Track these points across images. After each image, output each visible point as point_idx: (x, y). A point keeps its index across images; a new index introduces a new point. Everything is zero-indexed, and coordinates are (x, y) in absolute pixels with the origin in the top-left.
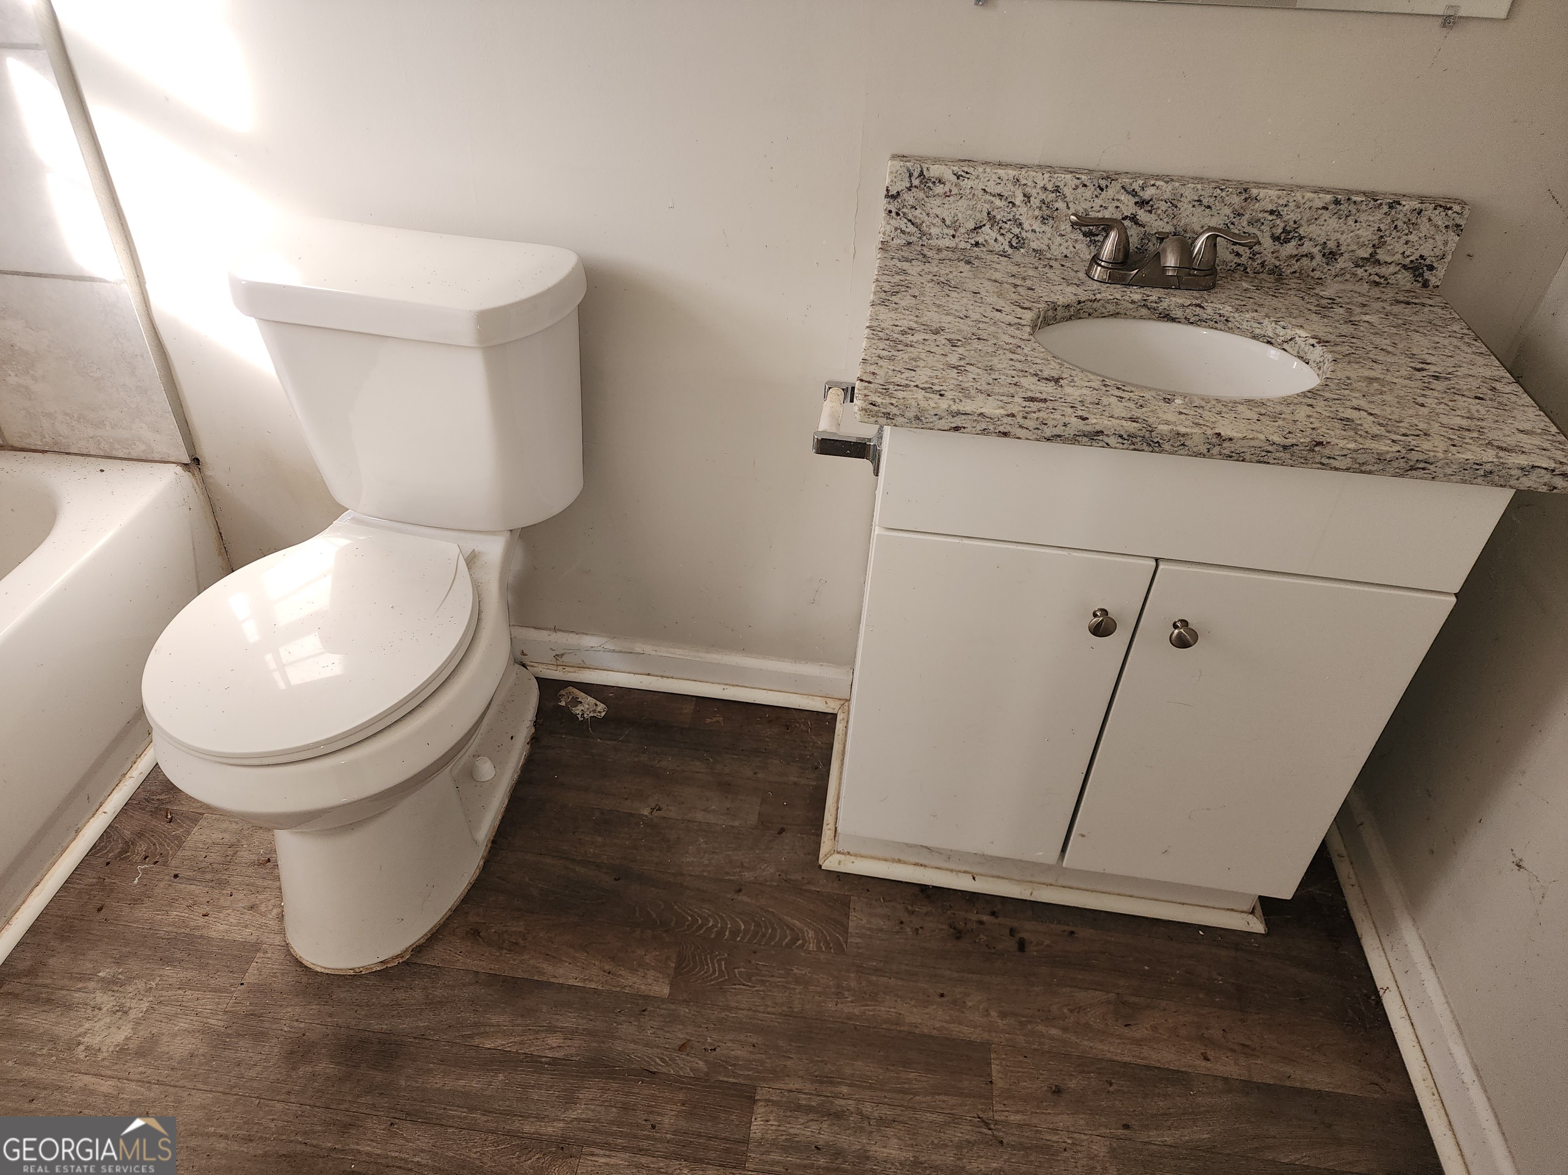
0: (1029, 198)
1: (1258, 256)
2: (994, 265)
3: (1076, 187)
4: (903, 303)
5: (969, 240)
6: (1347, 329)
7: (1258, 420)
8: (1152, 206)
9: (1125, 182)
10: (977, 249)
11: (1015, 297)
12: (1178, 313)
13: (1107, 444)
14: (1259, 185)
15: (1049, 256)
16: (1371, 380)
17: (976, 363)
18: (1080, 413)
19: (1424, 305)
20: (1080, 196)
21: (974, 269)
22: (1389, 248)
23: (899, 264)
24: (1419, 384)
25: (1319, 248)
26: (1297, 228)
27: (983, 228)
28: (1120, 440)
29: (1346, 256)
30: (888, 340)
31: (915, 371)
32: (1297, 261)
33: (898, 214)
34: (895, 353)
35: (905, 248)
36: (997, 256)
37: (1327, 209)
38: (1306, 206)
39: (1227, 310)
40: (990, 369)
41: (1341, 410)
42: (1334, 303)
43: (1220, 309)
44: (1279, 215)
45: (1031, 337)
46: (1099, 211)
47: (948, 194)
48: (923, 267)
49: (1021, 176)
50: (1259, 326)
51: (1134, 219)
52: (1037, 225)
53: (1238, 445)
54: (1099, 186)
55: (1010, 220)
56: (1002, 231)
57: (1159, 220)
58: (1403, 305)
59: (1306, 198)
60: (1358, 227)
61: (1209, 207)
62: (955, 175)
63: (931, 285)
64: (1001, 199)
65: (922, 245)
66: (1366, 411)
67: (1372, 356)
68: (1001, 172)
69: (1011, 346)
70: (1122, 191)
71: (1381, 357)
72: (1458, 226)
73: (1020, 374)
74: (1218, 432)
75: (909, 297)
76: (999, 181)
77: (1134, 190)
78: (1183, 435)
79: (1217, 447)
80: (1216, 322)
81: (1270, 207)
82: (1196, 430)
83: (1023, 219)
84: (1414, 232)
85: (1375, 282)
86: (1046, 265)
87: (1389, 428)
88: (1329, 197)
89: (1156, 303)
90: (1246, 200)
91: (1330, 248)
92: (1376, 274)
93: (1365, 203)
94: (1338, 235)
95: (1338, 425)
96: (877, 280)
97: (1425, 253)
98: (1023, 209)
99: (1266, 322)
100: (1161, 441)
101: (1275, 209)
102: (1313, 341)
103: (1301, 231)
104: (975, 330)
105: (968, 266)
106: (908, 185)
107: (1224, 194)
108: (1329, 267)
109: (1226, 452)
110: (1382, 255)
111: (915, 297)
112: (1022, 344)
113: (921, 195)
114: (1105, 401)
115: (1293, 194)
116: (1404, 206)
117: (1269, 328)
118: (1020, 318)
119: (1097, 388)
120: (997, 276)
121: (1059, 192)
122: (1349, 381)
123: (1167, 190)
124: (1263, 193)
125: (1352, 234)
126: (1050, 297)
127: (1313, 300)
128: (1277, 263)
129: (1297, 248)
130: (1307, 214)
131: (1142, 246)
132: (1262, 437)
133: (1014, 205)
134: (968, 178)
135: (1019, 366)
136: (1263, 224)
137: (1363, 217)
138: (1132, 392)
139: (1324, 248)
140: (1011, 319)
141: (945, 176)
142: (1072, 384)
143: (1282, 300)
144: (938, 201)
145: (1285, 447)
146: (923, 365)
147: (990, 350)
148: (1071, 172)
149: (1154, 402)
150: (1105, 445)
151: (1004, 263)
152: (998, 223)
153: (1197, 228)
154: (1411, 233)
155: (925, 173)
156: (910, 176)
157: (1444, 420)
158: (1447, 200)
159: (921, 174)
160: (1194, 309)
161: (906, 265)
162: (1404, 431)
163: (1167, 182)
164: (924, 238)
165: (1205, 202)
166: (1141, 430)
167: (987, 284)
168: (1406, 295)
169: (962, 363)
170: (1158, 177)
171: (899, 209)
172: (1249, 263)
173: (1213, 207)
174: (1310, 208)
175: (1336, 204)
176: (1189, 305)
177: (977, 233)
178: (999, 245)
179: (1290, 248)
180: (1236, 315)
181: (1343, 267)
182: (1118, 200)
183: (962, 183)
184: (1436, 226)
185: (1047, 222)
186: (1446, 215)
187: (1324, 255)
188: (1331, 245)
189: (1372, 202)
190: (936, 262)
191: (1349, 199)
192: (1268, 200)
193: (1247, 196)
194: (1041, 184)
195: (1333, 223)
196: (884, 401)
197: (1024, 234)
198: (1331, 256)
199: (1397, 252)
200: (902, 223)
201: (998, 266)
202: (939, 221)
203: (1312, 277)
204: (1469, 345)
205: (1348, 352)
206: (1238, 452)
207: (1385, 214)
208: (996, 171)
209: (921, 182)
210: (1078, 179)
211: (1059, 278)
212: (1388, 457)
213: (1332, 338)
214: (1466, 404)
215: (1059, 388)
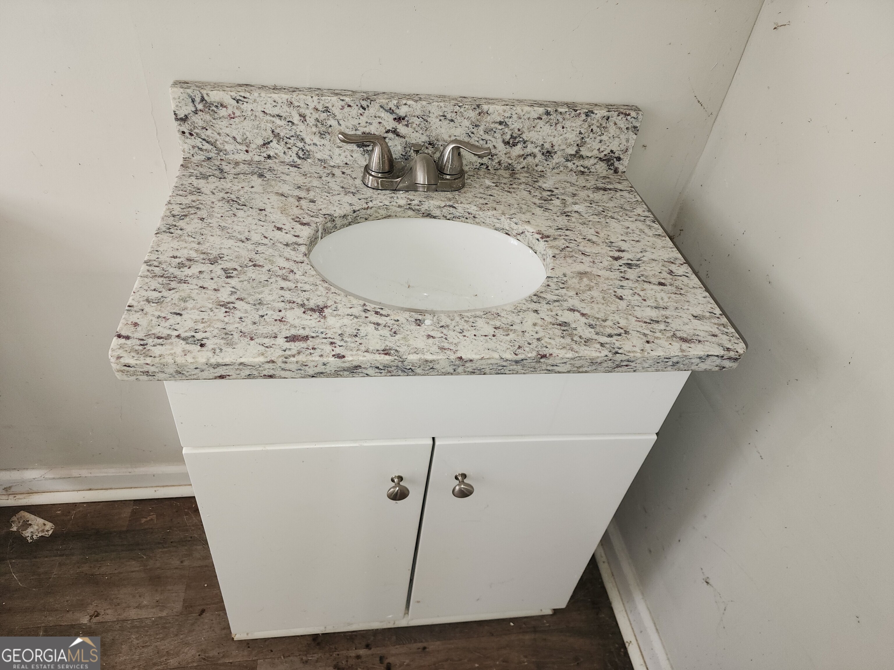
0: (304, 117)
1: (495, 157)
2: (284, 177)
3: (343, 108)
4: (189, 229)
5: (262, 154)
6: (562, 221)
7: (494, 336)
8: (408, 121)
9: (382, 102)
10: (270, 161)
11: (296, 212)
12: (437, 212)
13: (367, 374)
14: (490, 101)
15: (332, 164)
16: (582, 274)
17: (246, 296)
18: (338, 350)
19: (616, 190)
20: (347, 115)
21: (265, 182)
22: (589, 146)
23: (195, 182)
24: (618, 274)
25: (539, 148)
26: (521, 134)
27: (271, 144)
28: (377, 370)
29: (559, 153)
30: (162, 277)
31: (181, 315)
32: (524, 159)
33: (191, 134)
34: (165, 293)
35: (204, 164)
36: (288, 167)
37: (541, 119)
38: (525, 117)
39: (473, 209)
40: (259, 304)
41: (560, 313)
42: (552, 195)
43: (468, 209)
44: (507, 125)
45: (305, 258)
46: (366, 127)
47: (232, 116)
48: (218, 184)
49: (293, 99)
50: (498, 221)
51: (395, 132)
52: (316, 139)
53: (478, 364)
54: (361, 106)
55: (292, 136)
56: (288, 146)
57: (415, 132)
58: (602, 192)
59: (525, 111)
60: (565, 131)
61: (452, 121)
62: (234, 99)
63: (220, 204)
64: (281, 119)
65: (221, 159)
66: (579, 312)
67: (581, 248)
68: (275, 96)
69: (284, 271)
70: (381, 109)
71: (589, 249)
72: (635, 127)
73: (288, 306)
74: (459, 356)
75: (196, 220)
76: (275, 104)
77: (390, 109)
78: (431, 362)
79: (461, 367)
80: (467, 218)
81: (499, 119)
82: (441, 356)
83: (303, 135)
84: (605, 134)
85: (581, 171)
86: (329, 174)
87: (598, 329)
88: (541, 110)
89: (418, 206)
90: (480, 114)
91: (547, 149)
92: (581, 166)
93: (568, 113)
94: (552, 139)
95: (557, 331)
96: (169, 203)
97: (614, 149)
98: (302, 127)
99: (503, 218)
100: (413, 368)
101: (502, 121)
102: (539, 236)
103: (524, 136)
104: (253, 255)
105: (260, 180)
106: (194, 109)
107: (462, 110)
108: (549, 163)
109: (470, 369)
110: (584, 152)
111: (202, 219)
112: (294, 267)
113: (208, 117)
114: (363, 331)
115: (514, 108)
116: (596, 114)
117: (505, 223)
118: (298, 236)
119: (357, 315)
120: (285, 189)
121: (329, 112)
122: (565, 279)
123: (417, 108)
124: (492, 108)
125: (561, 137)
126: (328, 209)
127: (537, 193)
128: (510, 162)
129: (523, 150)
130: (527, 124)
131: (406, 153)
132: (496, 356)
133: (293, 123)
134: (247, 102)
135: (288, 295)
136: (495, 132)
137: (567, 124)
138: (388, 316)
139: (542, 149)
140: (289, 238)
141: (225, 101)
142: (335, 312)
143: (514, 195)
144: (224, 122)
145: (517, 362)
146: (191, 306)
147: (264, 277)
148: (337, 94)
149: (407, 326)
150: (366, 375)
151: (293, 174)
152: (283, 139)
153: (446, 137)
154: (603, 134)
155: (206, 98)
156: (193, 101)
157: (639, 313)
158: (626, 107)
159: (203, 99)
160: (449, 209)
161: (201, 183)
162: (609, 331)
163: (416, 101)
164: (221, 154)
165: (449, 116)
166: (394, 361)
167: (274, 198)
168: (603, 181)
169: (233, 298)
170: (409, 97)
171: (191, 130)
172: (489, 163)
173: (456, 120)
174: (529, 119)
175: (547, 115)
176: (445, 206)
177: (267, 148)
178: (289, 156)
179: (518, 150)
180: (481, 213)
181: (557, 162)
182: (379, 117)
183: (242, 107)
184: (620, 128)
185: (324, 137)
186: (627, 119)
187: (543, 154)
188: (547, 146)
189: (574, 112)
190: (230, 177)
191: (556, 111)
192: (496, 113)
193: (480, 110)
194: (312, 106)
195: (547, 129)
196: (138, 362)
197: (308, 148)
198: (548, 154)
199: (595, 149)
200: (198, 142)
201: (287, 178)
202: (231, 139)
203: (537, 171)
204: (650, 227)
205: (563, 246)
206: (479, 369)
207: (584, 121)
208: (270, 95)
209: (204, 106)
210: (343, 100)
211: (339, 188)
212: (599, 361)
213: (551, 232)
214: (653, 292)
215: (322, 320)
